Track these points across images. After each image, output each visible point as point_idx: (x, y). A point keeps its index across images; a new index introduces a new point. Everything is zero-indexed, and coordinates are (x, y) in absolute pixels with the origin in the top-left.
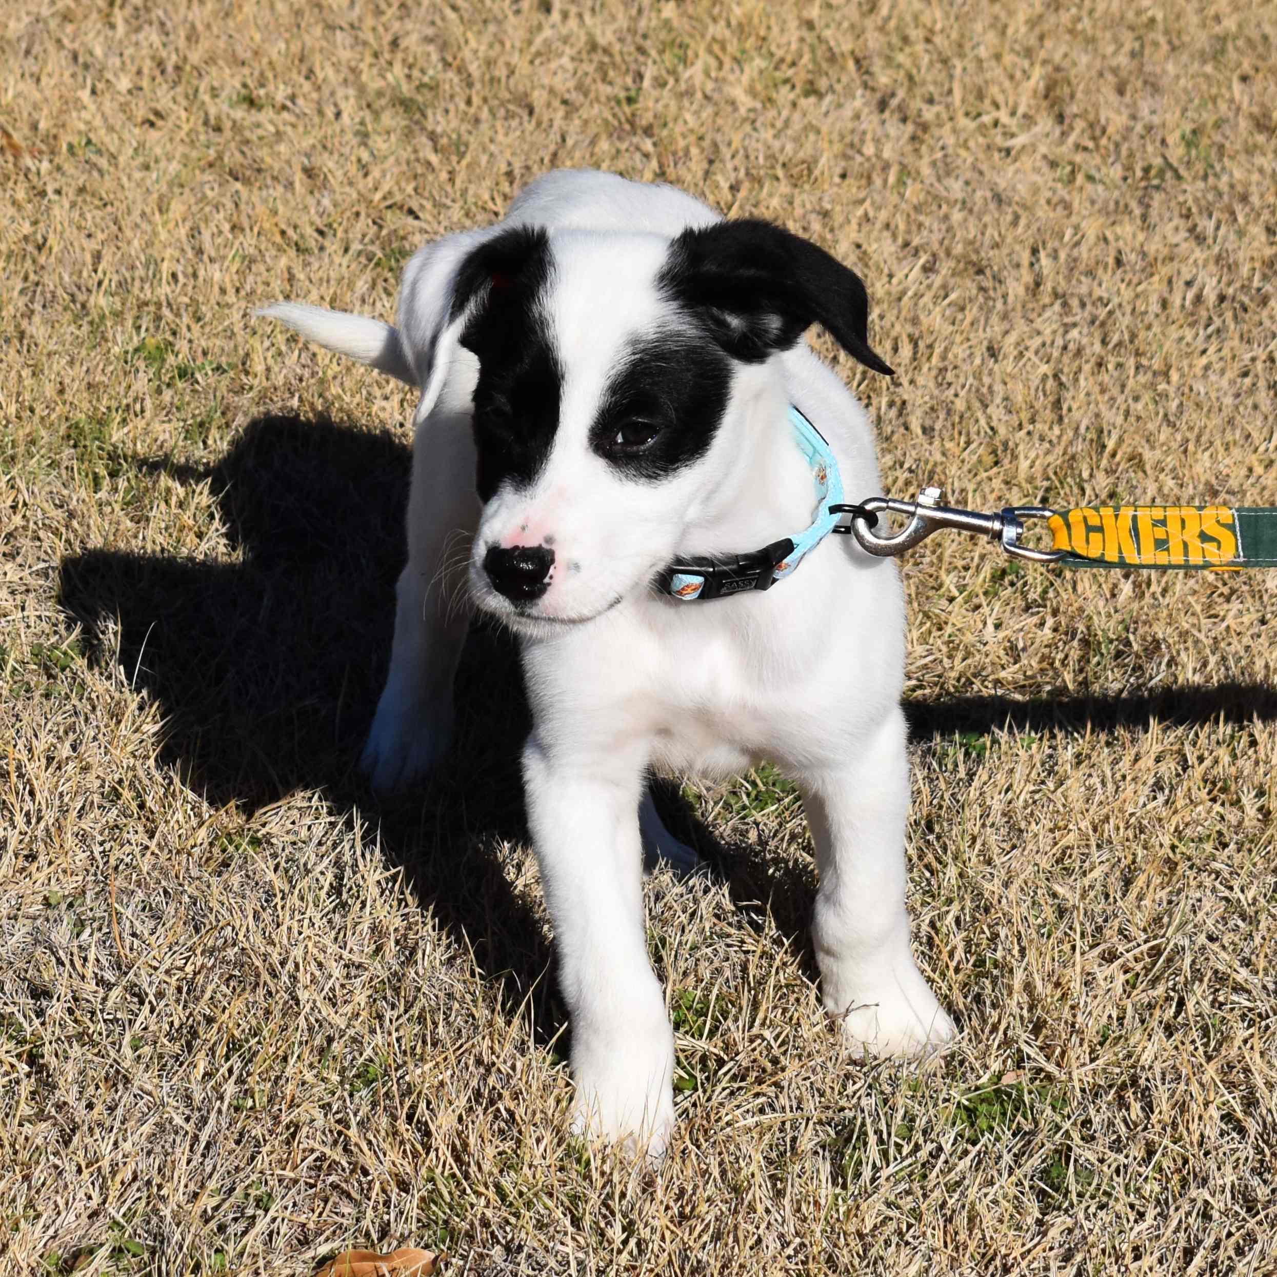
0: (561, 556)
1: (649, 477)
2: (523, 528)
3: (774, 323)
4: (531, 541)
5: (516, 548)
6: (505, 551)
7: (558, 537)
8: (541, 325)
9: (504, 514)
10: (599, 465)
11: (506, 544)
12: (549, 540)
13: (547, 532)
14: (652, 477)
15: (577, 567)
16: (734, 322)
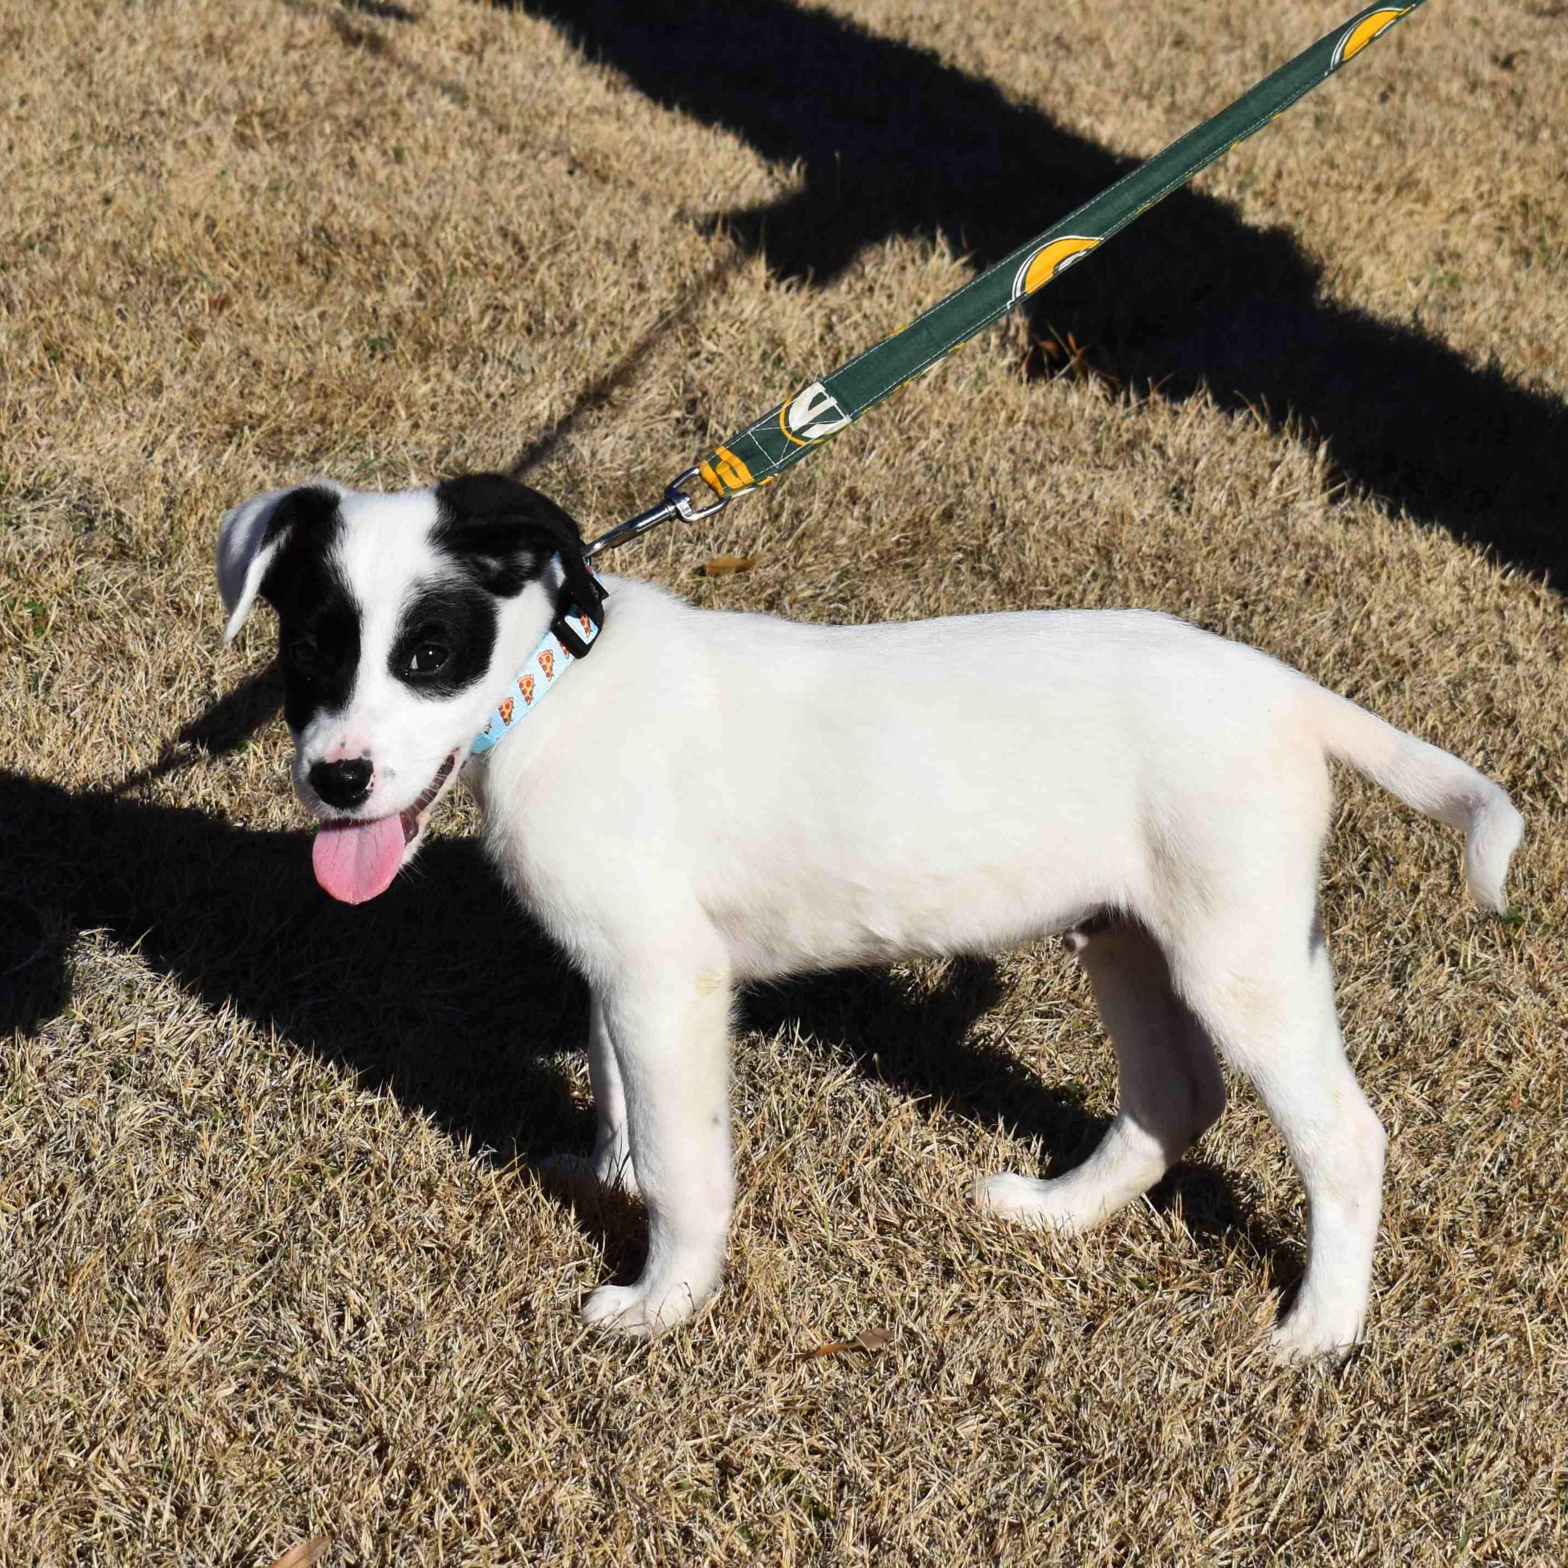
0: (378, 766)
1: (443, 694)
2: (343, 745)
3: (526, 559)
4: (352, 754)
5: (340, 761)
6: (330, 765)
7: (374, 750)
8: (336, 570)
9: (322, 735)
10: (399, 687)
11: (330, 759)
12: (367, 753)
13: (365, 746)
14: (445, 695)
15: (393, 774)
16: (493, 563)
